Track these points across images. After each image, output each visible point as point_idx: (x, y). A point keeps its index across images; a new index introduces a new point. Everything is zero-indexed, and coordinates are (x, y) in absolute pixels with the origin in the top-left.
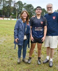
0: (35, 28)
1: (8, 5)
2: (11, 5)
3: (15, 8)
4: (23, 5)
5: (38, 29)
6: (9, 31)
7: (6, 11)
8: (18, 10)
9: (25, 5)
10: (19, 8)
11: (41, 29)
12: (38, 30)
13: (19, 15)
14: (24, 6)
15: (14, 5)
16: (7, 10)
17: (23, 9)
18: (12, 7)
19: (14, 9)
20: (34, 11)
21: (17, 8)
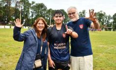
0: (55, 44)
1: (6, 5)
2: (10, 5)
3: (18, 10)
4: (30, 4)
5: (59, 46)
6: (8, 49)
7: (2, 14)
8: (22, 12)
9: (34, 5)
10: (24, 9)
11: (64, 46)
12: (60, 48)
13: (24, 20)
14: (32, 6)
15: (16, 5)
16: (3, 12)
17: (30, 10)
18: (12, 8)
19: (16, 10)
20: (47, 13)
21: (20, 9)
